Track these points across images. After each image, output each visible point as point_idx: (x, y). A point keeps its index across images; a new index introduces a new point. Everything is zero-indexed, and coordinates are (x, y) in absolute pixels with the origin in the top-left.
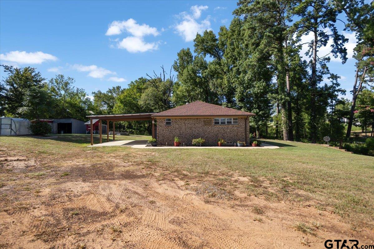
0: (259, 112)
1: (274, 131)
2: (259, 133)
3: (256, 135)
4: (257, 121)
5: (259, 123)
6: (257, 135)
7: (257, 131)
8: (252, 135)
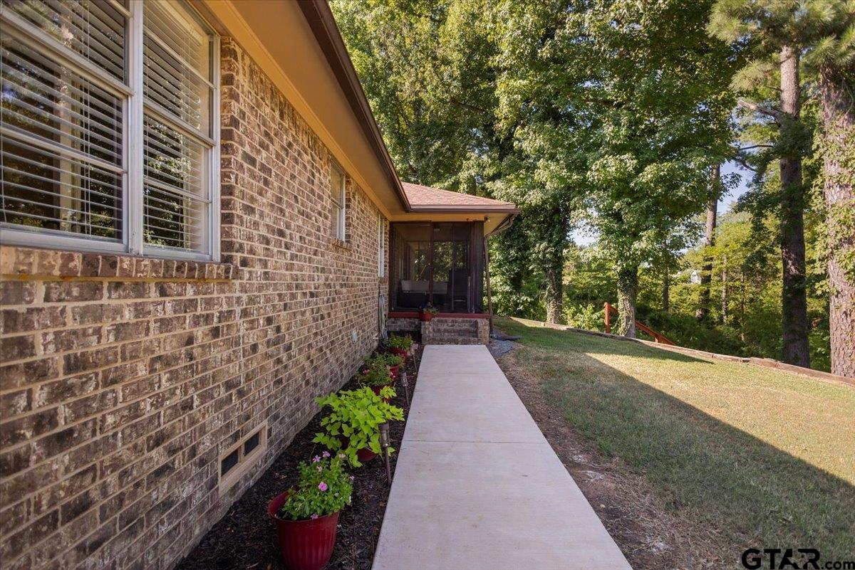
0: (639, 169)
1: (695, 297)
2: (633, 302)
3: (614, 315)
4: (624, 233)
5: (636, 245)
6: (623, 315)
7: (621, 296)
8: (595, 316)
